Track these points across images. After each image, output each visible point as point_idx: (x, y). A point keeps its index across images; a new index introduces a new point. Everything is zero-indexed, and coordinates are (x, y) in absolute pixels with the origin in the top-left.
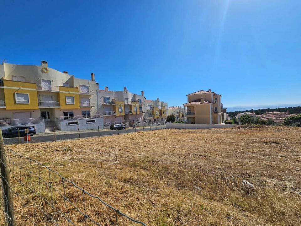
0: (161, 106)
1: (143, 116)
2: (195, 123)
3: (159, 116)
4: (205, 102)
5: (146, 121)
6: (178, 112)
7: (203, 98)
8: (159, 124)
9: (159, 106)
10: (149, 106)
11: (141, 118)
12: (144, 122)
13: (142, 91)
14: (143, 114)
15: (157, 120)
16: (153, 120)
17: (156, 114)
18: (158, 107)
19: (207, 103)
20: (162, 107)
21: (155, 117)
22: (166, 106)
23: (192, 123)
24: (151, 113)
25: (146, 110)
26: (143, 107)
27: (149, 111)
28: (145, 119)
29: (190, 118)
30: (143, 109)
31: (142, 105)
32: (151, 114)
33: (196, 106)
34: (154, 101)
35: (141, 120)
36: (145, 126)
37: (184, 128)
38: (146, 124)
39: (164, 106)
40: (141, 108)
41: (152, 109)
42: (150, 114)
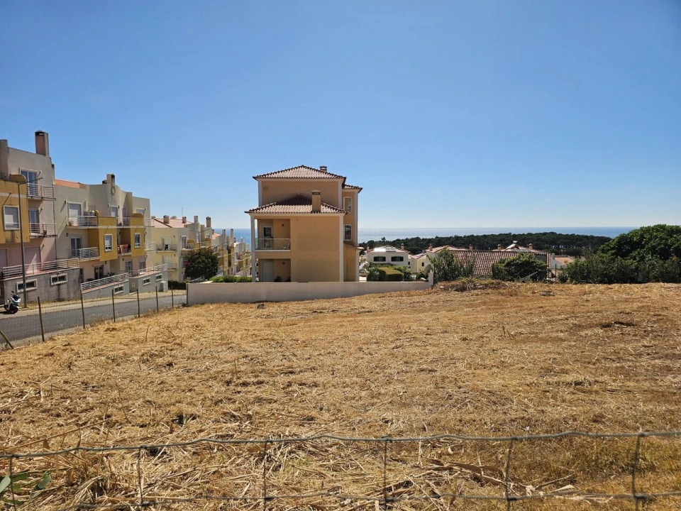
0: (124, 209)
1: (44, 255)
2: (289, 280)
3: (120, 252)
4: (324, 209)
5: (63, 278)
6: (188, 239)
7: (319, 194)
8: (121, 289)
9: (116, 210)
10: (73, 206)
11: (34, 262)
12: (55, 280)
13: (37, 134)
14: (48, 244)
15: (107, 269)
16: (89, 273)
17: (107, 243)
18: (113, 214)
19: (329, 210)
20: (127, 213)
21: (103, 257)
22: (144, 211)
23: (278, 280)
24: (82, 240)
25: (61, 225)
26: (45, 207)
27: (76, 229)
28: (56, 267)
29: (272, 260)
30: (45, 221)
31: (40, 201)
32: (84, 241)
33: (297, 219)
34: (92, 186)
35: (32, 271)
36: (60, 300)
37: (263, 298)
38: (64, 288)
39: (135, 212)
40: (35, 215)
41: (90, 221)
42: (76, 244)
